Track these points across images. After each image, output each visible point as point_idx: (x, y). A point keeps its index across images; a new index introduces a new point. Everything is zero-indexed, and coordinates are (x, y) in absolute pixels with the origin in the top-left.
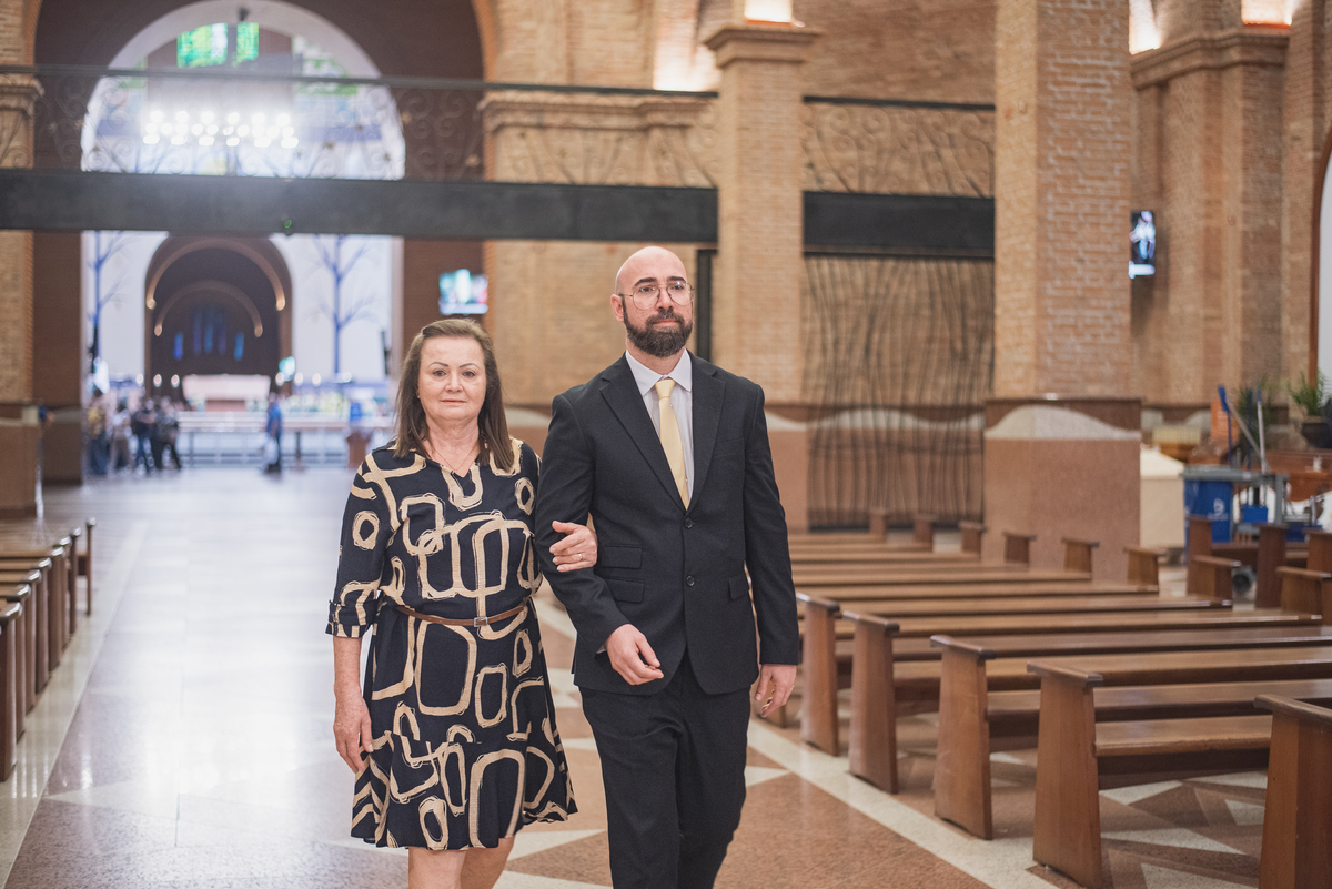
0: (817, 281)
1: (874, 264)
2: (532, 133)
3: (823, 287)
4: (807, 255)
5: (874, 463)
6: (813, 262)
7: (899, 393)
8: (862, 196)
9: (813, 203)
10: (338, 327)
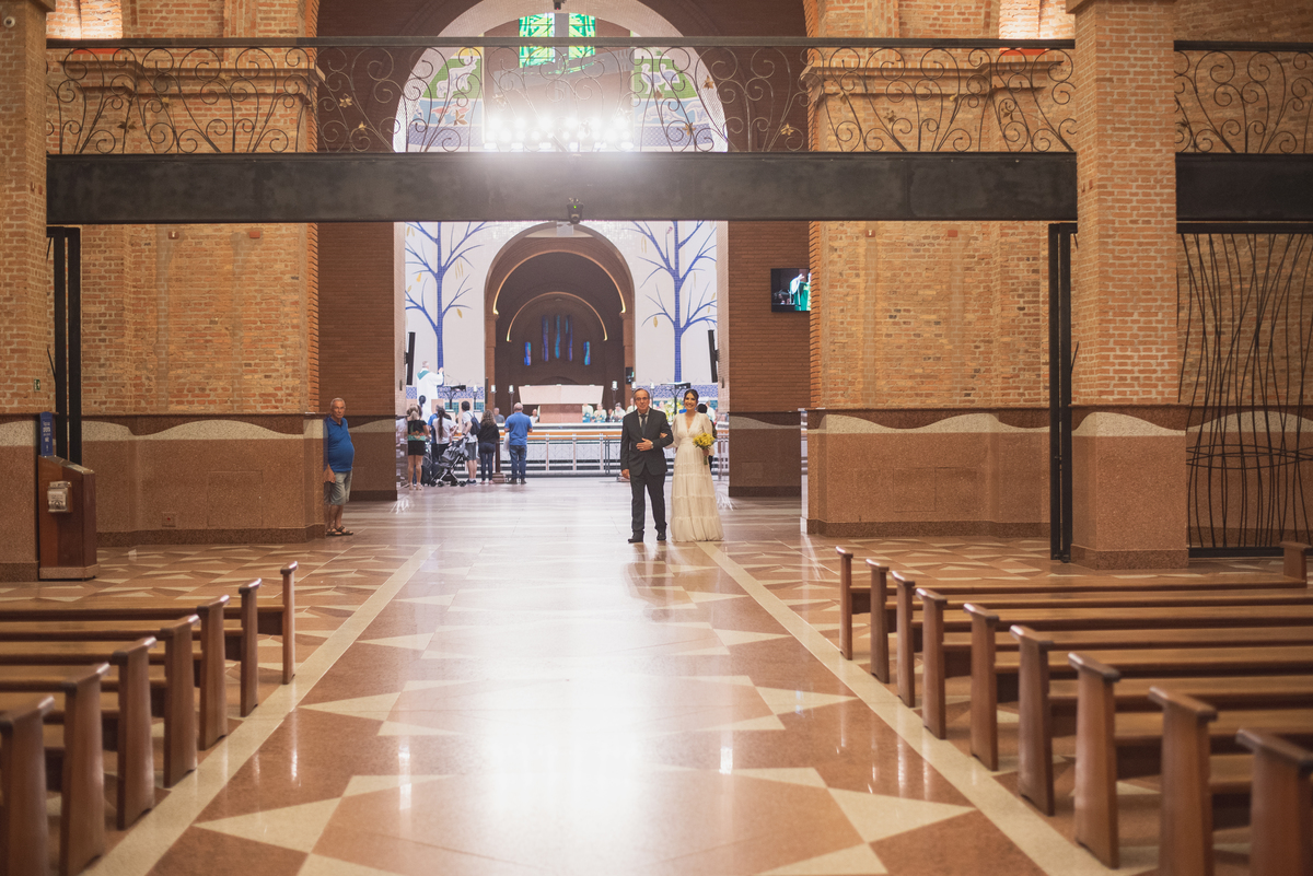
0: (1195, 263)
1: (1262, 239)
2: (858, 104)
3: (1202, 267)
4: (1182, 230)
5: (1265, 473)
6: (1190, 238)
7: (1295, 391)
8: (1246, 157)
9: (1189, 168)
10: (679, 332)
